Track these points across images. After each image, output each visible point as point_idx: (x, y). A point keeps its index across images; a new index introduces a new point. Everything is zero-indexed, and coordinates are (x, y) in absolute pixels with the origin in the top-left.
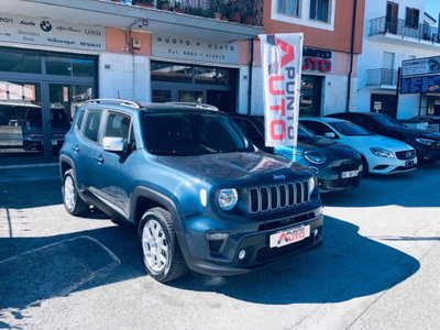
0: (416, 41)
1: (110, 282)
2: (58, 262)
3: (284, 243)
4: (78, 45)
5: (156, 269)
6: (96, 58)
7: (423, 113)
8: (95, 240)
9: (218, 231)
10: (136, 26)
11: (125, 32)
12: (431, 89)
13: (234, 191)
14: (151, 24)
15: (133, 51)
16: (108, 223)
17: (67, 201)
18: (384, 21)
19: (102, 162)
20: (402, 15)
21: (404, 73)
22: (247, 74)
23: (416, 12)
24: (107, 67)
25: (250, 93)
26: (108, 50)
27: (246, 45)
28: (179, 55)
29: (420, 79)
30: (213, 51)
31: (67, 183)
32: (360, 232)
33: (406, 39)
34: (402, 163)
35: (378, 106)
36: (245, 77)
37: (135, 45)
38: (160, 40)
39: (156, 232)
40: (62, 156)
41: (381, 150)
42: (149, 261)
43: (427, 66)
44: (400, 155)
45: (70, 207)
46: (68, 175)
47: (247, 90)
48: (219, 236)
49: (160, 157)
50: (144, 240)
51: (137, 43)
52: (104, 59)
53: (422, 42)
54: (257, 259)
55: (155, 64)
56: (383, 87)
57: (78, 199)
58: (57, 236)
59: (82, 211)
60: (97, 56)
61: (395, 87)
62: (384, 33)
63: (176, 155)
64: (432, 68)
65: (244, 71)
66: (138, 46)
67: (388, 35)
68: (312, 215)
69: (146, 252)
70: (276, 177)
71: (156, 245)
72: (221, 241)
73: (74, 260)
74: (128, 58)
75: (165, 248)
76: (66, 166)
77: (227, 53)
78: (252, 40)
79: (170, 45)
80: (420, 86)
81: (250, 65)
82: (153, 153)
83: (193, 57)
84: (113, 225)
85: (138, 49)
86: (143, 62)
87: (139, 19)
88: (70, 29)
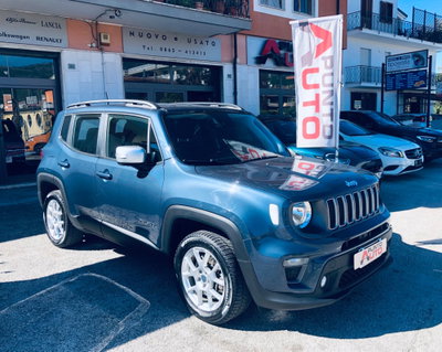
0: (391, 36)
1: (149, 331)
2: (67, 312)
3: (366, 263)
4: (33, 40)
5: (207, 308)
6: (56, 57)
7: (401, 111)
8: (105, 278)
9: (294, 255)
10: (107, 17)
11: (90, 25)
12: (416, 84)
13: (307, 204)
14: (124, 15)
15: (101, 47)
16: (110, 255)
17: (51, 232)
18: (359, 15)
19: (110, 178)
20: (376, 9)
21: (388, 69)
22: (231, 73)
23: (390, 6)
24: (72, 66)
25: (235, 93)
26: (70, 47)
27: (227, 40)
28: (155, 51)
29: (405, 75)
30: (192, 47)
31: (49, 208)
32: (404, 240)
33: (382, 34)
34: (411, 162)
35: (358, 105)
36: (229, 76)
37: (103, 41)
38: (132, 34)
39: (203, 262)
40: (40, 175)
41: (390, 150)
42: (194, 300)
43: (411, 61)
44: (410, 154)
45: (57, 238)
46: (52, 198)
47: (232, 90)
48: (296, 262)
49: (197, 168)
50: (185, 274)
51: (106, 37)
52: (67, 57)
53: (397, 37)
54: (340, 285)
55: (128, 63)
56: (363, 84)
57: (69, 227)
58: (51, 277)
59: (75, 241)
60: (59, 54)
61: (379, 85)
62: (361, 28)
63: (214, 164)
64: (416, 63)
65: (227, 70)
66: (108, 41)
67: (365, 30)
68: (385, 226)
69: (188, 288)
70: (348, 184)
71: (204, 279)
72: (299, 268)
73: (88, 306)
74: (96, 55)
75: (221, 282)
76: (49, 186)
77: (208, 48)
78: (235, 34)
79: (145, 41)
80: (405, 82)
81: (235, 63)
82: (186, 163)
83: (171, 54)
84: (118, 256)
85: (108, 45)
86: (113, 59)
87: (110, 8)
88: (23, 21)
